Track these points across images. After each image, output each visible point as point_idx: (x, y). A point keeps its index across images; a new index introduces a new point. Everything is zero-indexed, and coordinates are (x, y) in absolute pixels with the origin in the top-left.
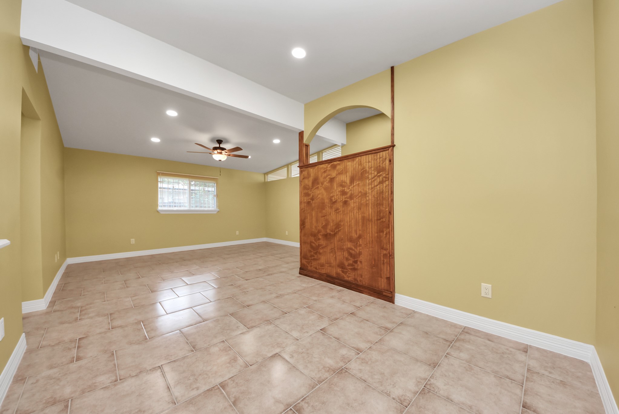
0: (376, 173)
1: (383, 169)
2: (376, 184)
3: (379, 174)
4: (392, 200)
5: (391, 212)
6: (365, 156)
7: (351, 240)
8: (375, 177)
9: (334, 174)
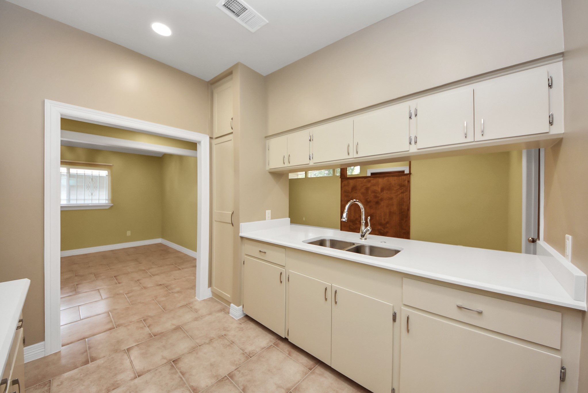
0: (399, 187)
1: (404, 186)
2: (399, 193)
3: (401, 188)
4: (410, 203)
5: (408, 209)
6: (391, 177)
7: (381, 224)
8: (398, 189)
9: (369, 185)
